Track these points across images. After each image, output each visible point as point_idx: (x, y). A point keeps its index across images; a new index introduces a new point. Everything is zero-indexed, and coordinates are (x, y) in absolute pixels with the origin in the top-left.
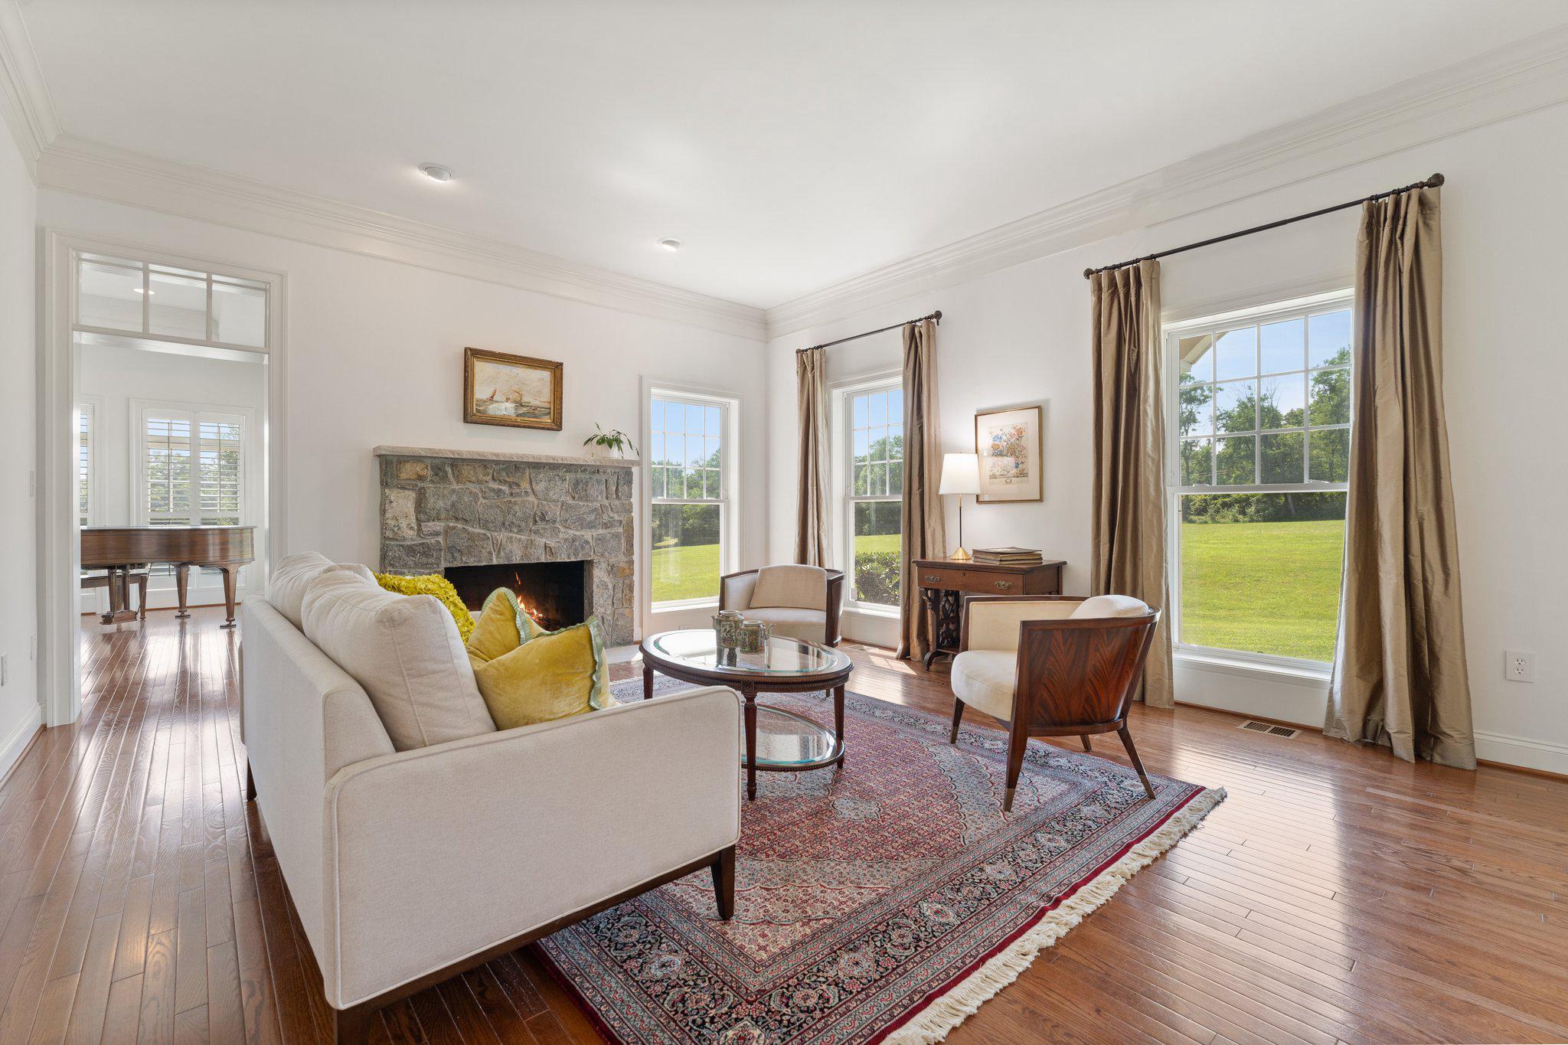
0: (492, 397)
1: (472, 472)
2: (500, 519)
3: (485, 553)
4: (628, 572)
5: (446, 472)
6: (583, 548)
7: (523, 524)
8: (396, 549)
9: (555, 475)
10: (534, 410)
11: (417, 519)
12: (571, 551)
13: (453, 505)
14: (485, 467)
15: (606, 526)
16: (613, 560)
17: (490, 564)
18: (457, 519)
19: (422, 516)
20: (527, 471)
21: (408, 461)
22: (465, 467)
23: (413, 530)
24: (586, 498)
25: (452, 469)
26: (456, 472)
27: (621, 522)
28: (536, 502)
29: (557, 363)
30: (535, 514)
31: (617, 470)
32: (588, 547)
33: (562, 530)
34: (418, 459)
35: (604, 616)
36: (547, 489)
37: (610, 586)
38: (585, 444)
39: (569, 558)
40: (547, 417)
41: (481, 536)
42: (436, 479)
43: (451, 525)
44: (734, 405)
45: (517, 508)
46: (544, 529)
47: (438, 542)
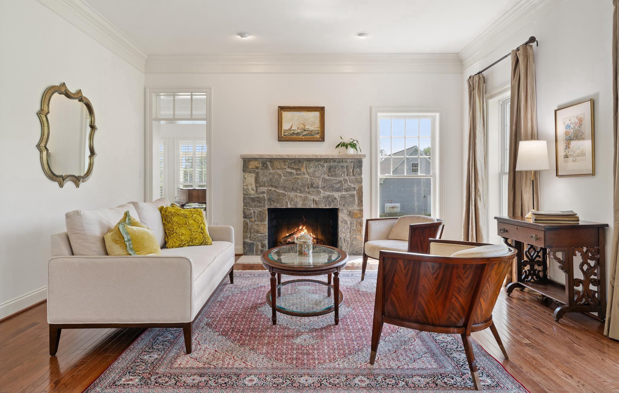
0: (291, 128)
1: (279, 164)
2: (291, 186)
3: (284, 203)
4: (359, 215)
5: (267, 165)
6: (333, 201)
7: (302, 189)
8: (247, 199)
9: (319, 164)
10: (311, 132)
11: (256, 186)
12: (327, 203)
13: (270, 179)
14: (285, 162)
15: (346, 190)
16: (350, 209)
17: (287, 207)
18: (272, 186)
19: (258, 185)
20: (305, 163)
21: (252, 161)
22: (275, 162)
23: (254, 191)
24: (335, 175)
25: (270, 163)
26: (272, 164)
27: (355, 188)
28: (309, 178)
29: (321, 107)
30: (308, 184)
31: (353, 160)
32: (336, 201)
33: (322, 192)
34: (255, 159)
35: (345, 238)
36: (314, 171)
37: (349, 222)
38: (337, 147)
39: (326, 206)
40: (318, 135)
41: (282, 194)
42: (263, 168)
43: (270, 189)
44: (438, 115)
45: (299, 181)
46: (312, 191)
47: (264, 196)
